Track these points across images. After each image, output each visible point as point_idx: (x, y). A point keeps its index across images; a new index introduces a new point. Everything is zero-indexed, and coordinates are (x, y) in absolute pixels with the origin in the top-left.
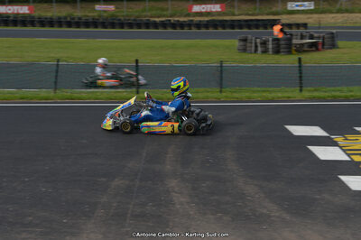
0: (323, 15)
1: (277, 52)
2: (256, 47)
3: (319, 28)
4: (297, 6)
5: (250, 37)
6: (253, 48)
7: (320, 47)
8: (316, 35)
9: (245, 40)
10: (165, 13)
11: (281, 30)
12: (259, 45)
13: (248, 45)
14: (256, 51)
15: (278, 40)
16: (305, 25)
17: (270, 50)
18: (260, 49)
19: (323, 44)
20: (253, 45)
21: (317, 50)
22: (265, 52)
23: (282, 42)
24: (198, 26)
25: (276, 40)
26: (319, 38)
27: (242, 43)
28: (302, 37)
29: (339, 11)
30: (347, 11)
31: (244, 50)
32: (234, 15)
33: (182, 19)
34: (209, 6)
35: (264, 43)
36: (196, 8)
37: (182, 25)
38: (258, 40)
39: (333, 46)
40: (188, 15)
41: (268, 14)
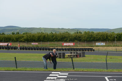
0: (108, 47)
4: (99, 44)
21: (77, 57)
23: (61, 54)
29: (114, 46)
30: (117, 46)
32: (78, 46)
36: (65, 44)
40: (63, 46)
41: (89, 47)
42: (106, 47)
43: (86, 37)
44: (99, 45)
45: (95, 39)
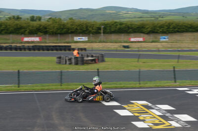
1: (77, 64)
2: (66, 61)
3: (92, 50)
5: (62, 56)
6: (64, 62)
7: (97, 61)
8: (94, 55)
10: (8, 41)
11: (78, 53)
12: (67, 60)
13: (62, 60)
14: (66, 63)
15: (77, 58)
16: (85, 49)
17: (73, 63)
18: (68, 62)
19: (98, 59)
20: (64, 60)
21: (96, 63)
22: (70, 64)
23: (79, 59)
24: (29, 49)
25: (76, 58)
26: (96, 57)
27: (59, 59)
28: (88, 56)
29: (100, 42)
30: (104, 42)
31: (59, 63)
32: (46, 43)
33: (18, 45)
34: (33, 38)
35: (70, 59)
36: (26, 39)
37: (20, 49)
38: (67, 58)
39: (103, 61)
40: (21, 43)
42: (89, 44)
43: (56, 28)
44: (79, 40)
45: (70, 31)
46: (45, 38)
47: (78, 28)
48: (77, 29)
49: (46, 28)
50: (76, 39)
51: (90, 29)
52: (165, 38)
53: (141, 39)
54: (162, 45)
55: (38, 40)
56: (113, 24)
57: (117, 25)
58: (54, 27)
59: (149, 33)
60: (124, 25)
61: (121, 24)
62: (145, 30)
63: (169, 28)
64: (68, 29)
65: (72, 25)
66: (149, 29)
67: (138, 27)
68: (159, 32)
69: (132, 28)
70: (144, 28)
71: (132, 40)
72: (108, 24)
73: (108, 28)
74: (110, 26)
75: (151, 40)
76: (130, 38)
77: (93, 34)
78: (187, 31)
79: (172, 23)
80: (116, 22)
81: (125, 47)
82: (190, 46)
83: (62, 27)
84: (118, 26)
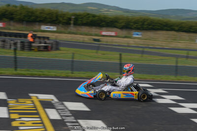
0: (60, 34)
2: (10, 46)
4: (47, 28)
5: (7, 40)
8: (48, 42)
9: (4, 41)
12: (12, 45)
13: (6, 44)
14: (10, 48)
16: (48, 38)
17: (19, 48)
18: (12, 47)
19: (52, 47)
20: (9, 44)
21: (48, 50)
23: (26, 44)
25: (22, 42)
26: (49, 44)
27: (3, 43)
29: (70, 33)
30: (74, 33)
31: (3, 47)
35: (15, 44)
38: (12, 42)
42: (57, 34)
43: (23, 14)
45: (38, 20)
46: (10, 25)
47: (48, 17)
48: (46, 18)
49: (12, 14)
50: (44, 28)
51: (61, 19)
52: (138, 35)
53: (113, 34)
54: (133, 41)
55: (2, 26)
56: (85, 16)
57: (89, 17)
58: (21, 13)
59: (122, 28)
60: (97, 18)
61: (94, 16)
62: (119, 25)
63: (143, 24)
64: (37, 17)
65: (41, 13)
66: (123, 24)
67: (112, 21)
68: (133, 27)
69: (105, 21)
70: (118, 22)
71: (104, 33)
72: (80, 15)
73: (80, 19)
74: (82, 18)
75: (123, 36)
76: (101, 32)
77: (63, 24)
78: (162, 29)
79: (147, 20)
80: (88, 14)
81: (95, 40)
82: (164, 45)
83: (30, 14)
84: (91, 19)
